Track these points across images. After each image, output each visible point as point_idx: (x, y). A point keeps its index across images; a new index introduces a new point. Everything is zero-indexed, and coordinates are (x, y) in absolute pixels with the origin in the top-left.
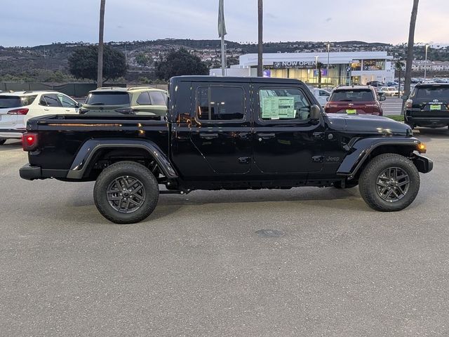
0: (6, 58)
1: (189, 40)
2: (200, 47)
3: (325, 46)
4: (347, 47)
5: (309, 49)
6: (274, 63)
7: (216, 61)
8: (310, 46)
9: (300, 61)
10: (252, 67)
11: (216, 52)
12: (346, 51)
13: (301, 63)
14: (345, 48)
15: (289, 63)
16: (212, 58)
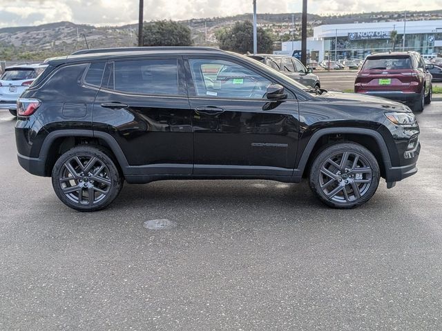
0: (96, 37)
1: (269, 14)
2: (280, 21)
3: (412, 16)
4: (437, 16)
5: (395, 19)
6: (349, 34)
7: (294, 35)
8: (396, 16)
9: (378, 31)
10: (325, 39)
11: (295, 25)
12: (434, 20)
13: (379, 33)
14: (434, 17)
15: (365, 34)
16: (290, 32)
